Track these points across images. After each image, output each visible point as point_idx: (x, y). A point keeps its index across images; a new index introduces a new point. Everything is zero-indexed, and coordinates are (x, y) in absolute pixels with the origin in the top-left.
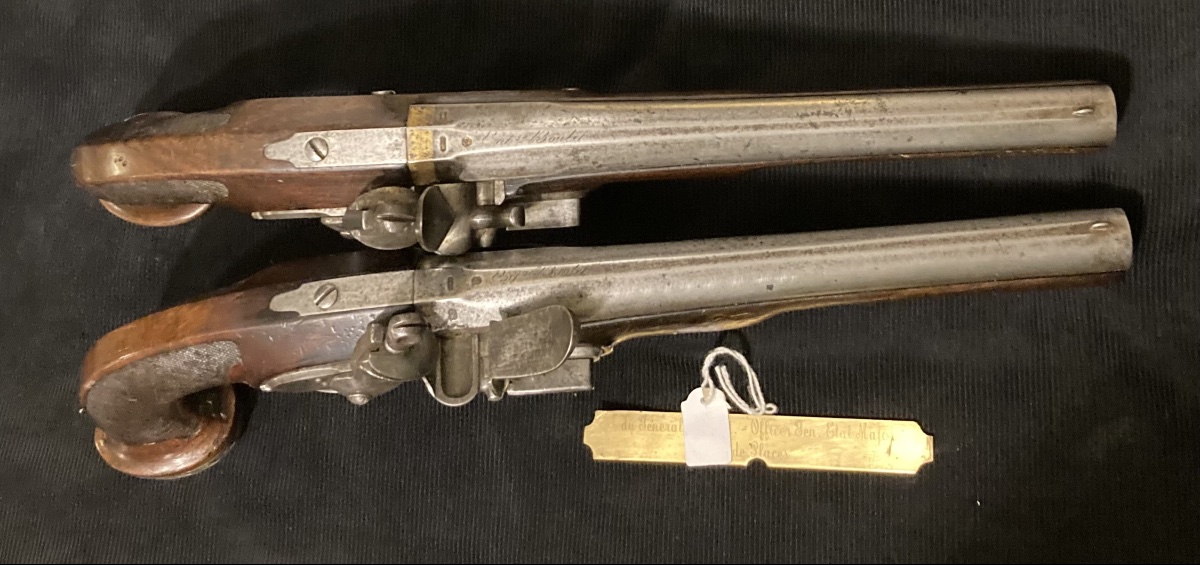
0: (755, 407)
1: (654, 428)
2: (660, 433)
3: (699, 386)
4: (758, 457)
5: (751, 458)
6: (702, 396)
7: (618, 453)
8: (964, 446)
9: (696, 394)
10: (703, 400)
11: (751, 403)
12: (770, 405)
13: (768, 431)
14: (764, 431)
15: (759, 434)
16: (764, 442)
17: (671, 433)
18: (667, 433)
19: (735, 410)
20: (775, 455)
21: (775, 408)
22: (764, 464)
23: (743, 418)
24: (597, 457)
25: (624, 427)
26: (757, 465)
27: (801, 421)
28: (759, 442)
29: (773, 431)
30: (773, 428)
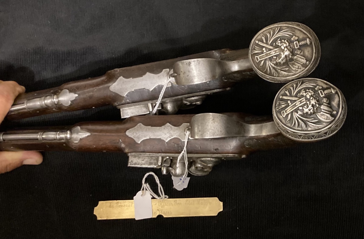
0: (160, 196)
1: (121, 206)
2: (124, 208)
3: (140, 190)
4: (160, 214)
5: (158, 214)
6: (142, 194)
7: (107, 217)
8: (233, 209)
9: (139, 193)
10: (142, 195)
11: (159, 196)
12: (166, 196)
15: (161, 205)
16: (163, 208)
17: (128, 208)
18: (126, 207)
19: (153, 198)
20: (167, 213)
21: (168, 197)
22: (162, 216)
23: (155, 200)
24: (99, 218)
25: (110, 207)
26: (160, 217)
27: (177, 200)
28: (161, 209)
29: (166, 204)
30: (166, 203)
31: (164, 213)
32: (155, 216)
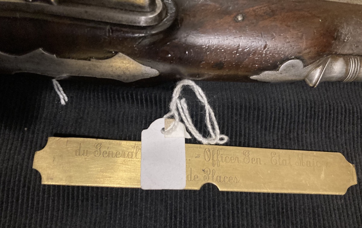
1: (110, 154)
2: (115, 159)
4: (210, 181)
5: (204, 182)
10: (163, 130)
12: (223, 136)
13: (220, 159)
14: (215, 159)
15: (211, 161)
16: (216, 166)
17: (128, 159)
18: (122, 159)
20: (227, 180)
21: (227, 140)
22: (214, 187)
25: (79, 153)
26: (209, 188)
28: (212, 168)
29: (224, 159)
30: (224, 157)
31: (220, 181)
32: (197, 187)
